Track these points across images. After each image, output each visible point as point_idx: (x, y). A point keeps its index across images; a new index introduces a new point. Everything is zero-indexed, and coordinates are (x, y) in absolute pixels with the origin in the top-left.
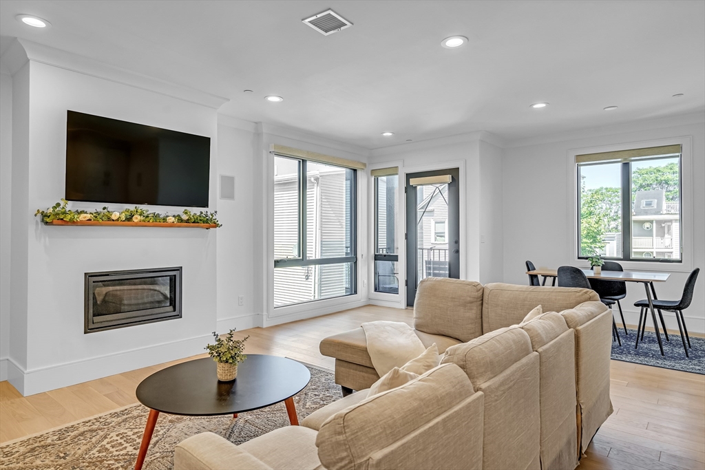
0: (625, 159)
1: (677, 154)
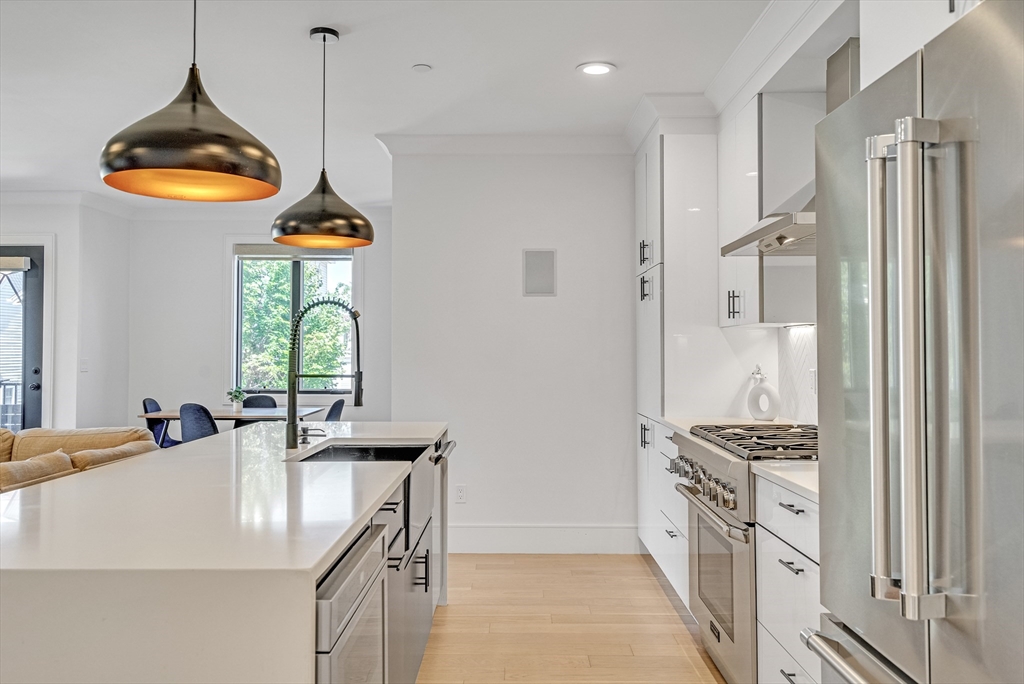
0: (295, 257)
1: (349, 257)
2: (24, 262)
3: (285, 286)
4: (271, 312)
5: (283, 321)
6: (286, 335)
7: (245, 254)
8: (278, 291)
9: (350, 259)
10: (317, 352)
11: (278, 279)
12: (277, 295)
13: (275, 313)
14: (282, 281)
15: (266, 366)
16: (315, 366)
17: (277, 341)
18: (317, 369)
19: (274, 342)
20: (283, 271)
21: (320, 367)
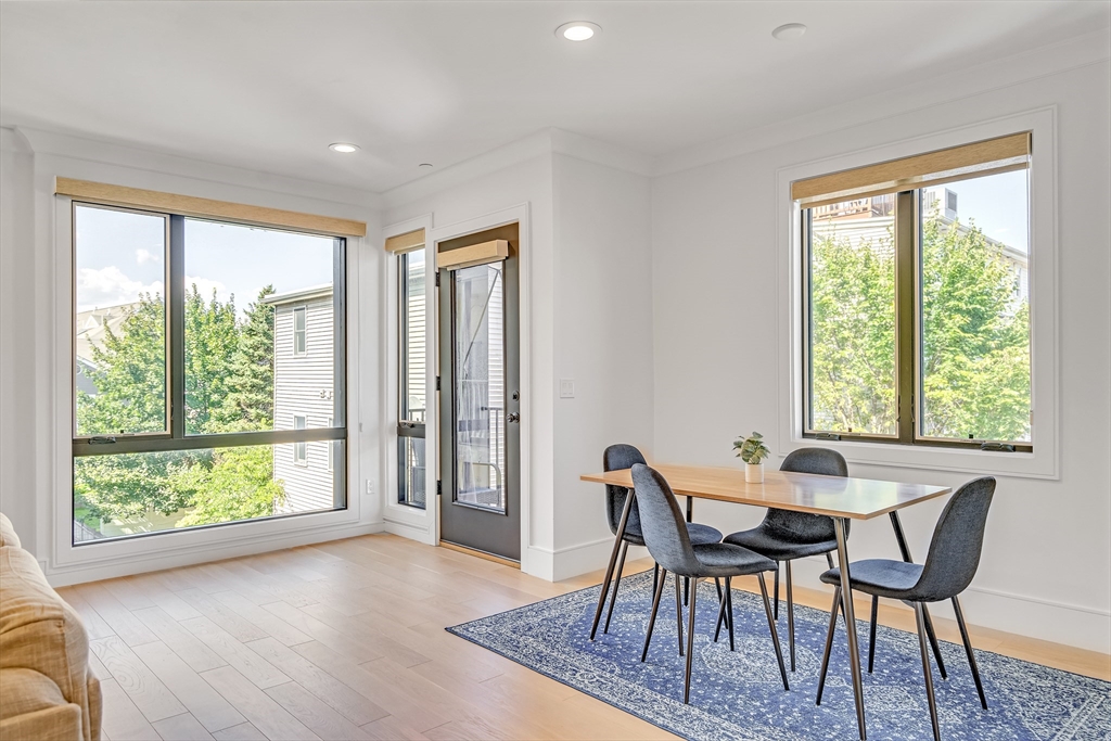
2: (498, 247)
3: (963, 291)
4: (943, 326)
5: (962, 334)
6: (965, 352)
7: (810, 195)
8: (954, 297)
9: (1023, 165)
10: (1011, 374)
11: (953, 283)
12: (952, 303)
13: (951, 325)
14: (959, 285)
15: (937, 392)
16: (1007, 391)
17: (954, 360)
18: (1010, 396)
19: (949, 362)
20: (960, 272)
21: (1015, 393)
